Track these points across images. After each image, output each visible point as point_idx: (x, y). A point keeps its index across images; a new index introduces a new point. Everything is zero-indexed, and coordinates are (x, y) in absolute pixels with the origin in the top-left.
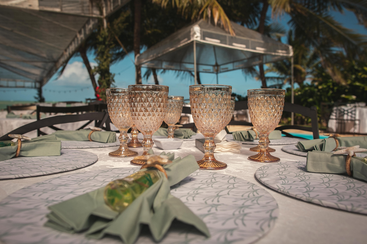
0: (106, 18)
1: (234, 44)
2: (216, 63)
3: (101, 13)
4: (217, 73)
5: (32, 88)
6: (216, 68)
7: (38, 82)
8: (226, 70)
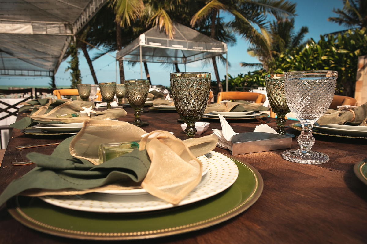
0: (75, 35)
1: (173, 46)
2: (184, 55)
3: (72, 33)
4: (185, 64)
5: (47, 76)
6: (184, 59)
7: (51, 71)
8: (190, 61)
